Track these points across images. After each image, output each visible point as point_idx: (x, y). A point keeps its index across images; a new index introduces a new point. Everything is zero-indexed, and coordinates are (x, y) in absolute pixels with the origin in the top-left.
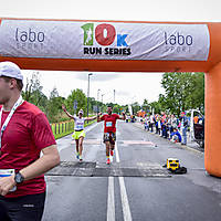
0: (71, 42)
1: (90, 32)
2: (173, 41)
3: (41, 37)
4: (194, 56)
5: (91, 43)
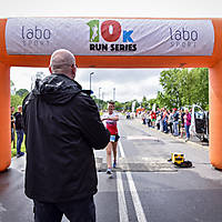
0: (77, 39)
1: (96, 29)
2: (178, 37)
3: (47, 34)
4: (199, 52)
5: (97, 39)
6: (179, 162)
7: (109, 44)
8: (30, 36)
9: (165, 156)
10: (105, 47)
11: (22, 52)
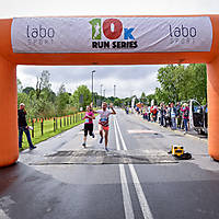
0: (79, 37)
1: (98, 27)
5: (99, 37)
6: (179, 154)
7: (111, 41)
8: (35, 35)
9: (165, 148)
10: (107, 45)
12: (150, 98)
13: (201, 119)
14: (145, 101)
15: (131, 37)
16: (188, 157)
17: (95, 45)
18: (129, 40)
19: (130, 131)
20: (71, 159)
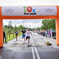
0: (20, 12)
1: (25, 9)
4: (53, 14)
5: (26, 12)
6: (48, 44)
7: (29, 13)
8: (8, 11)
9: (44, 42)
10: (28, 14)
11: (6, 15)
12: (40, 28)
13: (54, 34)
14: (38, 29)
15: (35, 12)
16: (51, 45)
17: (25, 14)
18: (34, 12)
19: (34, 38)
20: (18, 46)
